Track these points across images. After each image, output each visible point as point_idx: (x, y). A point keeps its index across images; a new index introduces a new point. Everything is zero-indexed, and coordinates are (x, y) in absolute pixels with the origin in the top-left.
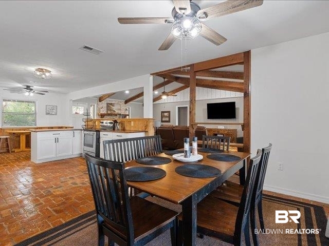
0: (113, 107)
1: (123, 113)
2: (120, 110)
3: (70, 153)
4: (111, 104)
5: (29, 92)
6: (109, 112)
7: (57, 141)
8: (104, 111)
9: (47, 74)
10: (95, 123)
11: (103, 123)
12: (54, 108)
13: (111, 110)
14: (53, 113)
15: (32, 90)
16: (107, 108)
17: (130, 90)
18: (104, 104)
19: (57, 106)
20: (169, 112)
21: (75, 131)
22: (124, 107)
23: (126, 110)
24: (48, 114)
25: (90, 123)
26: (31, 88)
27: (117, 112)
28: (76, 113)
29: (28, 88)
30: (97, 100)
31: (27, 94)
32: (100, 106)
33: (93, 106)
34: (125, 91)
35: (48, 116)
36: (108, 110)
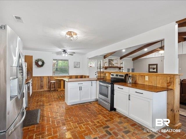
0: (113, 62)
1: (119, 66)
2: (117, 64)
3: (90, 98)
4: (112, 60)
5: (65, 54)
6: (110, 65)
7: (81, 89)
8: (107, 65)
9: (74, 36)
10: (105, 74)
11: (113, 75)
12: (78, 63)
13: (111, 64)
14: (78, 67)
15: (66, 52)
16: (109, 63)
17: (127, 49)
18: (107, 60)
19: (80, 62)
20: (157, 65)
21: (92, 81)
22: (120, 61)
23: (121, 63)
24: (75, 67)
25: (102, 75)
26: (66, 51)
27: (115, 65)
28: (90, 66)
29: (64, 51)
30: (103, 57)
31: (64, 55)
32: (105, 62)
33: (100, 62)
34: (122, 50)
35: (75, 68)
36: (109, 64)
